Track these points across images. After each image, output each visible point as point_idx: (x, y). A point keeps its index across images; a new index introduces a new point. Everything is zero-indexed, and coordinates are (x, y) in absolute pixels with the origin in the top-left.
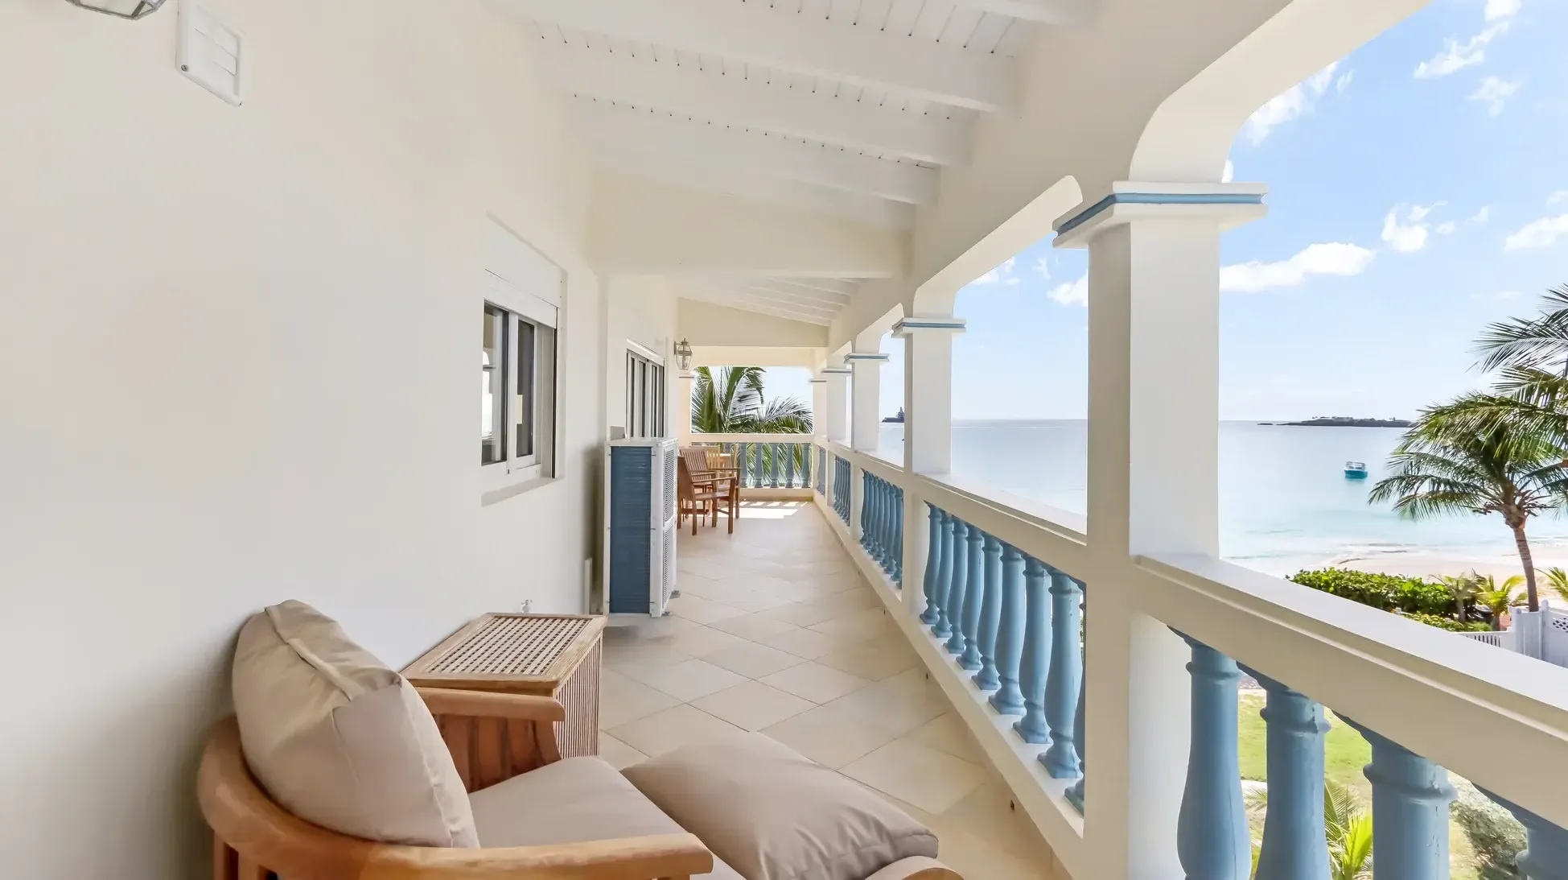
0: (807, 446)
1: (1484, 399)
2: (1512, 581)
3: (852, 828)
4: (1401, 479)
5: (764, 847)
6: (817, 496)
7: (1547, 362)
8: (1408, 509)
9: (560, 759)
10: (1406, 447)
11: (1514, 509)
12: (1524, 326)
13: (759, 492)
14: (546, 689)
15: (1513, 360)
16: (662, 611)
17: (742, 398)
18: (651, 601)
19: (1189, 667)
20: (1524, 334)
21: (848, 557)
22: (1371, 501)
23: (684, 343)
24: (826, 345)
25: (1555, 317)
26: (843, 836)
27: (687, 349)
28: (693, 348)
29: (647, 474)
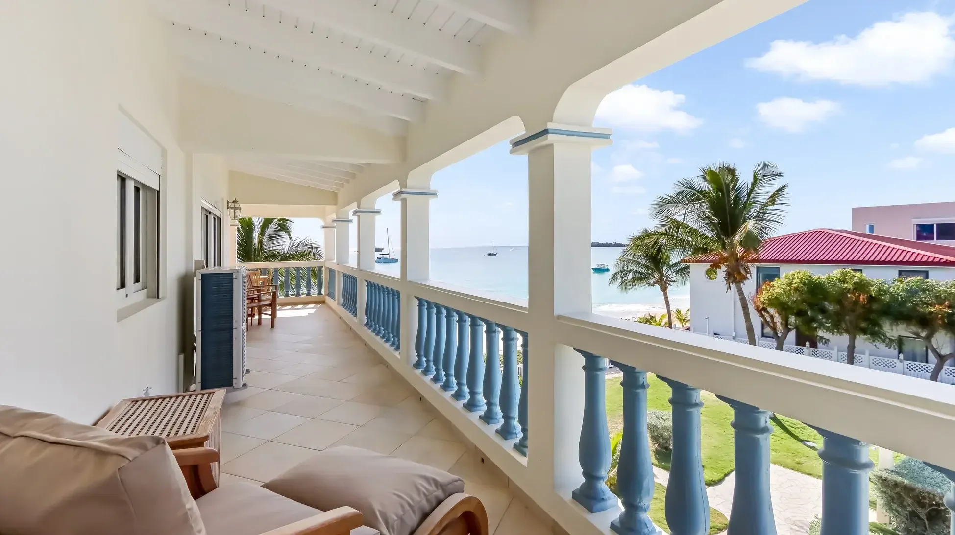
0: (320, 268)
1: (654, 232)
2: (663, 316)
3: (423, 486)
4: (621, 271)
5: (377, 507)
6: (328, 300)
7: (678, 214)
8: (624, 286)
9: (217, 487)
10: (623, 257)
11: (663, 283)
12: (669, 198)
13: (287, 300)
14: (199, 442)
15: (666, 214)
16: (242, 383)
17: (271, 238)
18: (234, 377)
19: (584, 368)
20: (670, 202)
21: (357, 337)
22: (610, 284)
23: (235, 202)
24: (336, 204)
25: (679, 194)
26: (418, 490)
27: (237, 206)
28: (242, 205)
29: (231, 292)
